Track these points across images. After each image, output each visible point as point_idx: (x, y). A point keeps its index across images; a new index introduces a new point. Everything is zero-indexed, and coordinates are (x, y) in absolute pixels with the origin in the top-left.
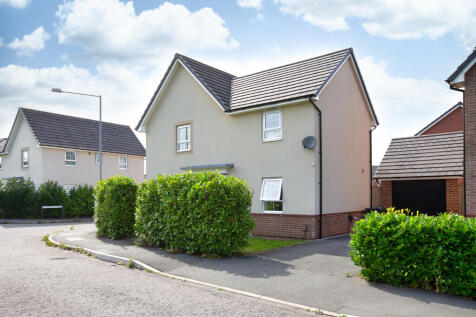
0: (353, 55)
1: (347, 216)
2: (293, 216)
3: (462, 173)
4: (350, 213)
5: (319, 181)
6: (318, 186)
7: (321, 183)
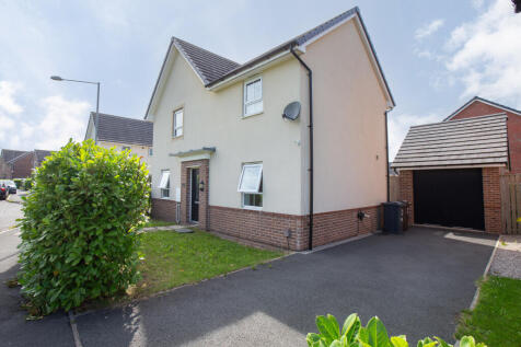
0: (358, 14)
1: (355, 214)
2: (274, 215)
3: (505, 160)
4: (360, 209)
5: (309, 167)
6: (308, 173)
7: (311, 170)
